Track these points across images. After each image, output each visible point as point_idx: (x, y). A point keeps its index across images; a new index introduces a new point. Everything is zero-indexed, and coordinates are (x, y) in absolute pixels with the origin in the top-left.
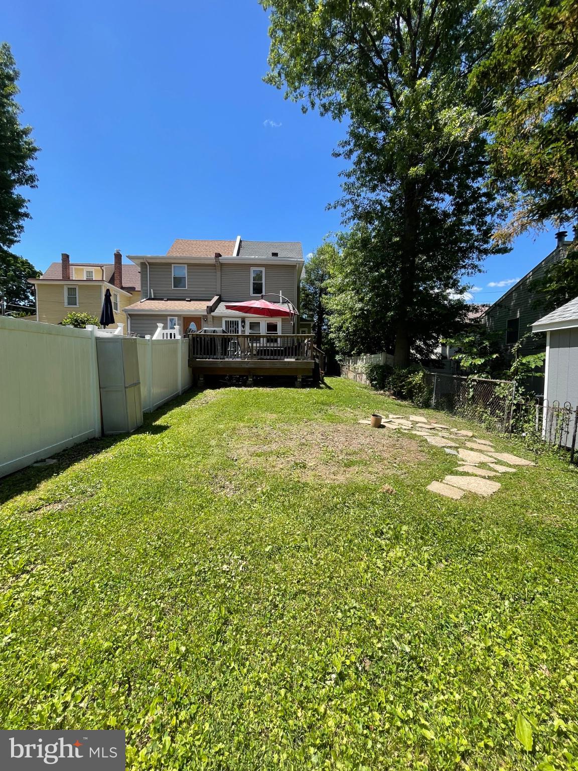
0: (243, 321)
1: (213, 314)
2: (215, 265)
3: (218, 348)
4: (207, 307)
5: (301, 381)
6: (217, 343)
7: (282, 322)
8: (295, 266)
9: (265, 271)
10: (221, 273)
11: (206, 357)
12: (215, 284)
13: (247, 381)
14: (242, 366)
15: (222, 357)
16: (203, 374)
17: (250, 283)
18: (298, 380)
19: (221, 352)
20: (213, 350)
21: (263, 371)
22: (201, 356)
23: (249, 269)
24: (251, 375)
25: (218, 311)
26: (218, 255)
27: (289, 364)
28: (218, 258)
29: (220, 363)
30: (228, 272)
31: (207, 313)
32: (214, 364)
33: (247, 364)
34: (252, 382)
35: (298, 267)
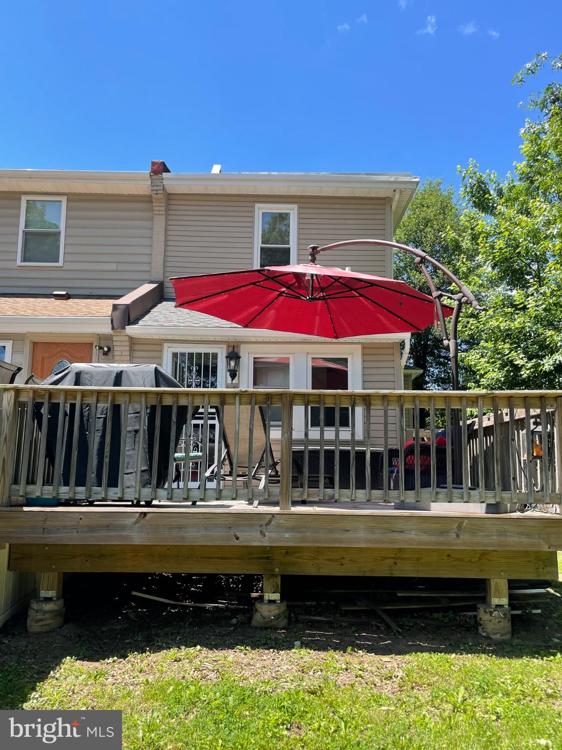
0: (234, 356)
1: (131, 330)
2: (150, 196)
3: (129, 453)
4: (115, 307)
5: (507, 607)
6: (129, 429)
7: (363, 358)
8: (386, 201)
9: (299, 213)
10: (167, 220)
11: (71, 495)
12: (147, 250)
13: (258, 605)
14: (237, 539)
15: (147, 492)
16: (59, 573)
17: (252, 248)
18: (495, 601)
19: (142, 471)
20: (106, 460)
21: (329, 560)
22: (48, 488)
23: (251, 209)
24: (274, 576)
25: (149, 323)
26: (161, 169)
27: (459, 527)
28: (161, 178)
29: (136, 521)
30: (186, 218)
31: (113, 328)
32: (108, 526)
33: (260, 529)
34: (279, 608)
35: (398, 201)
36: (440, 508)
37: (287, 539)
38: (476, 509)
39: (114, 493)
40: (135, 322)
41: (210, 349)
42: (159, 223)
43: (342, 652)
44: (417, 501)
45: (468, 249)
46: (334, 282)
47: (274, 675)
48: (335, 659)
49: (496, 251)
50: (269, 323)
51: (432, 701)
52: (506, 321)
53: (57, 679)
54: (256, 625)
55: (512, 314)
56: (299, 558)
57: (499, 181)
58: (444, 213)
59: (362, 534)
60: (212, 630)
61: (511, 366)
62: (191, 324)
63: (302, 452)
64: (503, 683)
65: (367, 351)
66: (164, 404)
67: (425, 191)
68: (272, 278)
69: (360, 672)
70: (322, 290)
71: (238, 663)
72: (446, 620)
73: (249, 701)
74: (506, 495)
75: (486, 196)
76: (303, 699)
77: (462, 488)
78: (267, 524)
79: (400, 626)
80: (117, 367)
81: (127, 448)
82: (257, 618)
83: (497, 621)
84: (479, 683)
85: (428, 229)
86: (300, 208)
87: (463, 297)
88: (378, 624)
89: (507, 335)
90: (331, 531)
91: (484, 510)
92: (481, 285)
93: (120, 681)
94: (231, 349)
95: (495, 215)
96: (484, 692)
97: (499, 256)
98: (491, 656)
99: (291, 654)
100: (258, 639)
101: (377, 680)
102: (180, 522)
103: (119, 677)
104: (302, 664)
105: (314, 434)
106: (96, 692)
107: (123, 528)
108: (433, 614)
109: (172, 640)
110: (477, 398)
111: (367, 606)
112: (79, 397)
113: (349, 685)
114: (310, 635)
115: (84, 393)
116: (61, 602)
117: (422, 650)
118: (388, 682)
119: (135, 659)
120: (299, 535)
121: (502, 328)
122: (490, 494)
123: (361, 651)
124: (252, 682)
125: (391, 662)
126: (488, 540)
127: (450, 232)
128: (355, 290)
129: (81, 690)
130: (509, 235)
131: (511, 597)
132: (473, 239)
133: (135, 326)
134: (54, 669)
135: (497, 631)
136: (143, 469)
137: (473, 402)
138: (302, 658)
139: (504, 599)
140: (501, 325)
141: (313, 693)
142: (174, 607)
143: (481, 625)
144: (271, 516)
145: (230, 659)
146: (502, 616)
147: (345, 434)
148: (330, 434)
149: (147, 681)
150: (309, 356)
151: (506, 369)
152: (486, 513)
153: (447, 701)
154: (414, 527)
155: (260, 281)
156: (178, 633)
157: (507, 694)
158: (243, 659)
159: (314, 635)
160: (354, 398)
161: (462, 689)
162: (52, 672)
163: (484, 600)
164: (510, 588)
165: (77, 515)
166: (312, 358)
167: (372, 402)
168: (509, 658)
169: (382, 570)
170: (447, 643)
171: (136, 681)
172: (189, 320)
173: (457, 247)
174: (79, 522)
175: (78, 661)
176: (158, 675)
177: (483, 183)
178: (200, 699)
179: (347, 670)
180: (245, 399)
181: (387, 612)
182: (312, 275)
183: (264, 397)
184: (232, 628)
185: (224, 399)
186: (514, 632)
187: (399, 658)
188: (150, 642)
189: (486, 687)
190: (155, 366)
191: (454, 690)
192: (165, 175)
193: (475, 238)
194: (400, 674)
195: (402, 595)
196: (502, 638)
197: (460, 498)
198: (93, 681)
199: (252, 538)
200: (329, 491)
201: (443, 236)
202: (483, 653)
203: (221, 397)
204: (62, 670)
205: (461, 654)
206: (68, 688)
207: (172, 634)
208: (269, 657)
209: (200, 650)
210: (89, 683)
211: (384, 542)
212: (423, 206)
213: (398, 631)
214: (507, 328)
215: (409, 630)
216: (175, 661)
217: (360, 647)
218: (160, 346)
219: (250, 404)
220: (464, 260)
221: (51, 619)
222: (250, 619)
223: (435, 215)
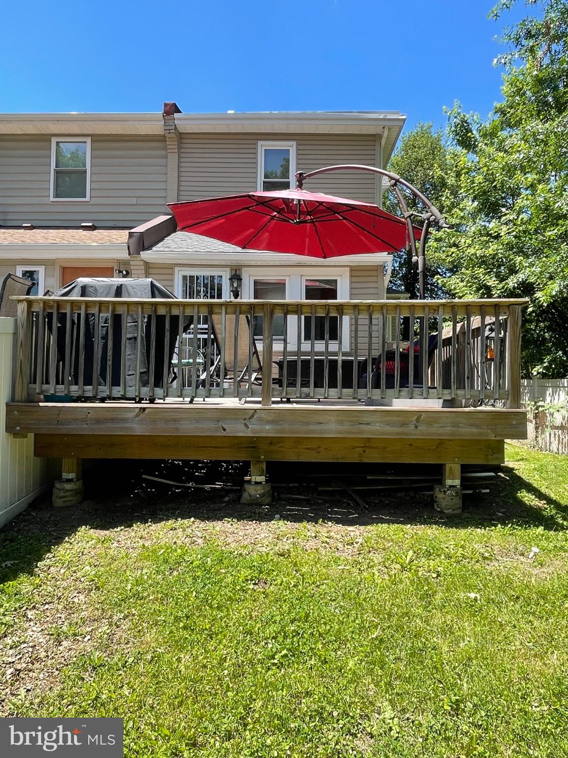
0: (236, 277)
1: (145, 255)
2: (164, 136)
3: (130, 357)
4: (131, 235)
5: (459, 487)
6: (129, 336)
7: (350, 279)
8: (376, 138)
9: (298, 150)
10: (179, 157)
11: (80, 393)
12: (162, 186)
13: (246, 486)
14: (224, 430)
15: (145, 391)
16: (78, 459)
17: (256, 182)
18: (449, 482)
19: (141, 373)
20: (110, 363)
21: (307, 449)
22: (61, 387)
23: (254, 146)
24: (260, 462)
25: (162, 249)
26: (172, 110)
27: (418, 420)
28: (172, 118)
29: (136, 415)
30: (197, 155)
31: (130, 254)
32: (112, 419)
33: (244, 422)
34: (264, 488)
35: (387, 138)
36: (401, 404)
37: (268, 430)
38: (434, 404)
39: (117, 391)
40: (149, 248)
41: (215, 272)
42: (173, 159)
43: (314, 523)
44: (382, 398)
45: (452, 186)
46: (319, 206)
47: (252, 541)
48: (307, 529)
49: (476, 185)
50: (264, 244)
51: (384, 562)
52: (482, 249)
53: (71, 543)
54: (245, 502)
55: (487, 242)
56: (281, 447)
57: (482, 122)
58: (433, 154)
59: (333, 426)
60: (207, 506)
61: (485, 289)
62: (198, 250)
63: (295, 362)
64: (447, 548)
65: (354, 273)
66: (158, 314)
67: (417, 133)
68: (262, 203)
69: (327, 539)
70: (309, 213)
71: (224, 532)
72: (407, 498)
73: (225, 562)
74: (460, 392)
75: (469, 134)
76: (272, 560)
77: (422, 388)
78: (250, 418)
79: (367, 503)
80: (117, 281)
81: (127, 354)
82: (245, 496)
83: (450, 498)
84: (426, 548)
85: (418, 168)
86: (298, 145)
87: (431, 216)
88: (349, 502)
89: (483, 261)
90: (307, 423)
91: (441, 405)
92: (462, 217)
93: (123, 545)
94: (234, 272)
95: (475, 152)
96: (430, 555)
97: (478, 190)
98: (442, 527)
99: (270, 525)
100: (244, 513)
101: (340, 545)
102: (175, 415)
103: (123, 542)
104: (278, 532)
105: (306, 346)
106: (100, 553)
107: (125, 420)
108: (397, 494)
109: (172, 513)
110: (438, 307)
111: (340, 487)
112: (83, 307)
113: (315, 549)
114: (290, 510)
115: (87, 304)
116: (79, 483)
117: (383, 521)
118: (350, 547)
119: (139, 529)
120: (279, 427)
121: (478, 255)
122: (446, 391)
123: (330, 523)
124: (232, 546)
125: (355, 531)
126: (443, 431)
127: (437, 170)
128: (338, 213)
129: (89, 552)
130: (487, 171)
131: (463, 479)
132: (457, 176)
133: (149, 252)
134: (69, 535)
135: (450, 507)
136: (142, 371)
137: (435, 310)
138: (279, 528)
139: (457, 481)
140: (478, 252)
141: (282, 555)
142: (178, 487)
143: (436, 502)
144: (254, 411)
145: (218, 529)
146: (454, 494)
147: (333, 346)
148: (320, 346)
149: (143, 545)
150: (303, 278)
151: (481, 292)
152: (443, 407)
153: (397, 562)
154: (379, 420)
155: (253, 206)
156: (178, 509)
157: (449, 557)
158: (229, 528)
159: (293, 510)
160: (329, 308)
161: (411, 553)
162: (67, 538)
163: (441, 482)
164: (462, 472)
165: (85, 409)
166: (306, 280)
167: (345, 311)
168: (456, 528)
169: (353, 458)
170: (406, 517)
171: (135, 546)
172: (197, 246)
173: (444, 184)
174: (87, 416)
175: (92, 530)
176: (155, 540)
177: (466, 122)
178: (185, 560)
179: (315, 537)
180: (230, 310)
181: (356, 492)
182: (299, 200)
183: (248, 307)
184: (224, 504)
185: (212, 309)
186: (464, 508)
187: (362, 528)
188: (153, 515)
189: (432, 551)
190: (150, 280)
191: (404, 553)
192: (176, 115)
193: (458, 175)
194: (360, 540)
195: (371, 478)
196: (454, 512)
197: (420, 395)
198: (101, 545)
199: (238, 430)
200: (305, 390)
201: (430, 174)
202: (435, 524)
203: (209, 308)
204: (77, 537)
205: (416, 525)
206: (78, 550)
207: (173, 509)
208: (252, 527)
209: (193, 522)
210: (98, 547)
211: (352, 433)
212: (415, 147)
213: (365, 507)
214: (482, 255)
215: (375, 506)
216: (171, 530)
217: (330, 519)
218: (171, 270)
219: (235, 313)
220: (448, 195)
221: (72, 496)
222: (240, 497)
223: (425, 156)
